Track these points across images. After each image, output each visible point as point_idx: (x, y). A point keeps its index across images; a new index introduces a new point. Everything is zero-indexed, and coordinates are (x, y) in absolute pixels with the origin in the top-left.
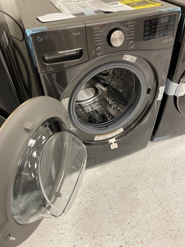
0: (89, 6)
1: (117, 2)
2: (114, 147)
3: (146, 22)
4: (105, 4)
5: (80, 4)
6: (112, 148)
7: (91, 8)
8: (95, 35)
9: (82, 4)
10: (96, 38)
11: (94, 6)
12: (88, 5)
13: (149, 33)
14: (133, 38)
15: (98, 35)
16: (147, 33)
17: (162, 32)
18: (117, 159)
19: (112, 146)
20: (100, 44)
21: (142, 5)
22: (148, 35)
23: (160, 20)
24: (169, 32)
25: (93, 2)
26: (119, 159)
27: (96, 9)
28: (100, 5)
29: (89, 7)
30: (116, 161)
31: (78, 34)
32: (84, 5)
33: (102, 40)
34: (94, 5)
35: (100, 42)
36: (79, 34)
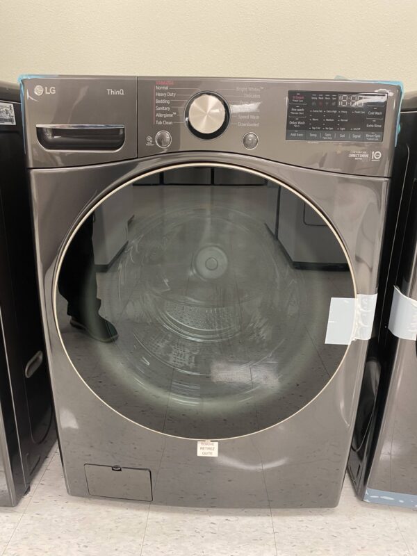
2: (206, 451)
3: (292, 94)
6: (200, 453)
8: (158, 101)
10: (159, 109)
13: (304, 123)
14: (255, 125)
15: (165, 101)
16: (299, 123)
17: (343, 129)
18: (230, 514)
19: (201, 448)
20: (167, 123)
22: (301, 128)
23: (337, 97)
24: (367, 135)
26: (236, 515)
30: (223, 518)
31: (119, 93)
33: (172, 116)
35: (168, 119)
36: (121, 92)
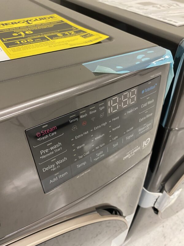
21: (43, 39)
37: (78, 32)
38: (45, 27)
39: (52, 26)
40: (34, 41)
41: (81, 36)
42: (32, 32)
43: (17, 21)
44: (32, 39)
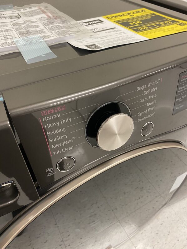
0: (38, 29)
1: (101, 18)
4: (74, 22)
5: (19, 24)
7: (43, 35)
9: (24, 23)
11: (50, 29)
12: (37, 26)
15: (59, 131)
21: (154, 27)
25: (50, 18)
27: (54, 37)
28: (65, 25)
29: (37, 32)
32: (28, 26)
34: (50, 26)
37: (173, 22)
38: (146, 18)
39: (150, 17)
40: (149, 28)
41: (178, 24)
42: (141, 22)
43: (121, 14)
44: (147, 27)
